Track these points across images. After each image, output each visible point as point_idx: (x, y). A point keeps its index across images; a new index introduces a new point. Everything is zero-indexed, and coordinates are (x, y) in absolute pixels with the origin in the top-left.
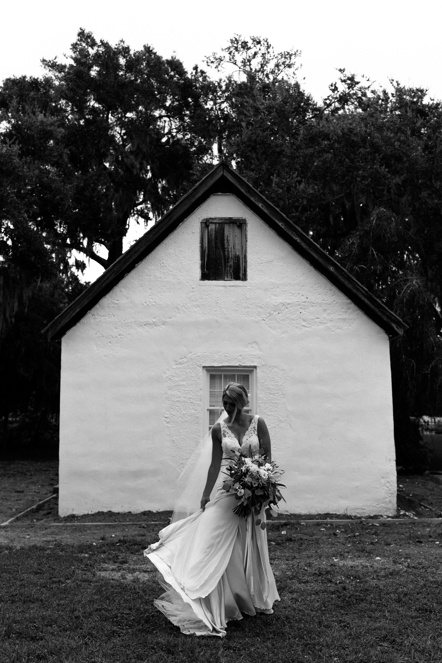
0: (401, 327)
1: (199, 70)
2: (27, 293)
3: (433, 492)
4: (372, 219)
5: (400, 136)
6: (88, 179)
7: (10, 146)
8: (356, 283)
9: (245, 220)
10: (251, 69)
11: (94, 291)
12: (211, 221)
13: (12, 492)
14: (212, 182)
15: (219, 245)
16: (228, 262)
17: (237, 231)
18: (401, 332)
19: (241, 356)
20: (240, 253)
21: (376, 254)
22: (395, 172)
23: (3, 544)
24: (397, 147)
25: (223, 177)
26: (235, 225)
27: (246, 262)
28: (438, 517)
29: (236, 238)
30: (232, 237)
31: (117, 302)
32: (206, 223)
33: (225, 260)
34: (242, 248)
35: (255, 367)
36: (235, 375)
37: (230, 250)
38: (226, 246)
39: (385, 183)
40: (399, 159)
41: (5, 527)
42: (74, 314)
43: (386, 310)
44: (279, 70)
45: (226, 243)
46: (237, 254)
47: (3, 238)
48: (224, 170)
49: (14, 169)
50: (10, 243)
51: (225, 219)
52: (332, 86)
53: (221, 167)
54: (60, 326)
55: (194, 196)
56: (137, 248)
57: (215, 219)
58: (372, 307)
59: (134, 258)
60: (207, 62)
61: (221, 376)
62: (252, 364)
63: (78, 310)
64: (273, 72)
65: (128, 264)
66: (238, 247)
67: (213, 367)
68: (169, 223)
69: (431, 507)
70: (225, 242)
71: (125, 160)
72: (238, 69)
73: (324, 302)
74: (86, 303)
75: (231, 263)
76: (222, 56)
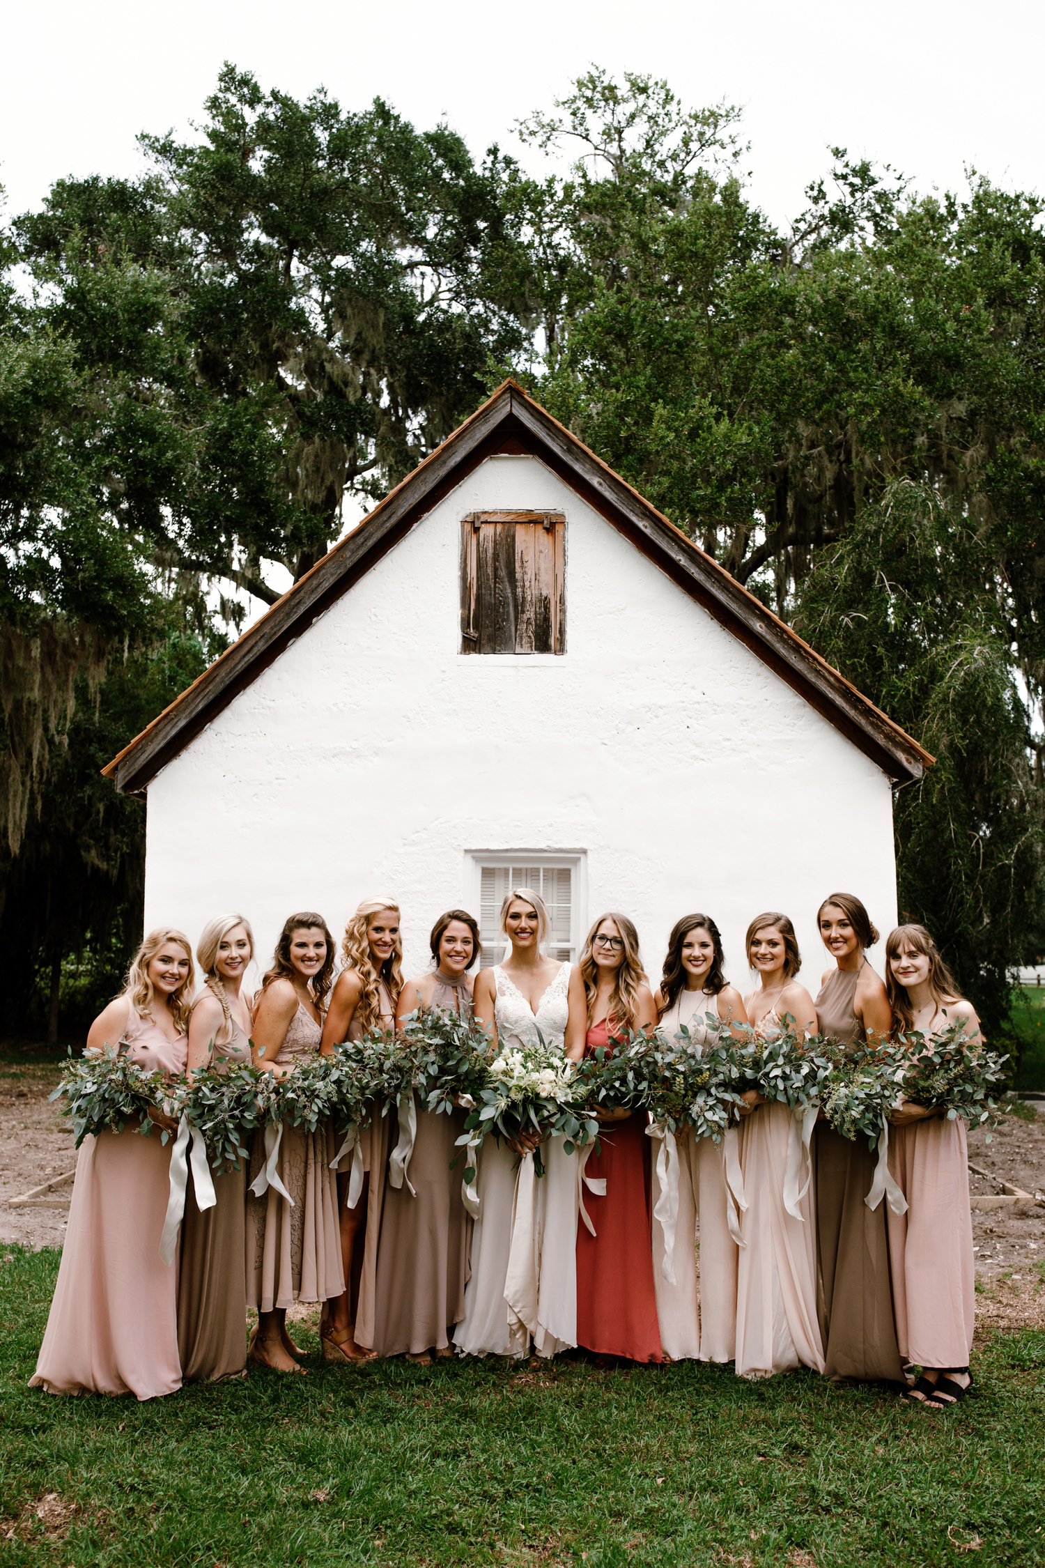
0: (916, 760)
1: (500, 156)
2: (97, 677)
3: (1007, 1139)
4: (883, 503)
5: (959, 310)
6: (238, 413)
7: (55, 343)
8: (815, 659)
9: (563, 516)
10: (623, 151)
11: (218, 679)
12: (483, 518)
13: (51, 1131)
14: (484, 430)
15: (503, 573)
16: (523, 612)
17: (544, 539)
18: (917, 771)
19: (551, 826)
20: (552, 592)
21: (890, 586)
22: (945, 395)
23: (8, 1242)
24: (950, 333)
25: (511, 418)
26: (539, 527)
27: (563, 611)
28: (998, 1194)
29: (542, 556)
30: (532, 554)
31: (272, 704)
32: (474, 524)
33: (516, 607)
34: (556, 581)
35: (584, 852)
36: (538, 870)
37: (527, 584)
38: (518, 576)
39: (916, 419)
40: (954, 363)
41: (19, 1206)
42: (173, 732)
43: (883, 721)
44: (688, 154)
45: (518, 569)
46: (544, 594)
47: (40, 551)
48: (514, 403)
49: (64, 395)
50: (56, 562)
51: (518, 513)
52: (812, 188)
53: (507, 395)
54: (142, 760)
55: (444, 462)
56: (315, 582)
57: (495, 513)
58: (852, 713)
59: (309, 603)
60: (521, 133)
61: (507, 870)
62: (577, 846)
63: (182, 723)
64: (674, 157)
65: (295, 617)
66: (546, 577)
67: (487, 851)
68: (389, 525)
69: (986, 1172)
70: (518, 565)
71: (328, 366)
72: (593, 151)
73: (741, 702)
74: (200, 707)
75: (530, 614)
76: (556, 119)
